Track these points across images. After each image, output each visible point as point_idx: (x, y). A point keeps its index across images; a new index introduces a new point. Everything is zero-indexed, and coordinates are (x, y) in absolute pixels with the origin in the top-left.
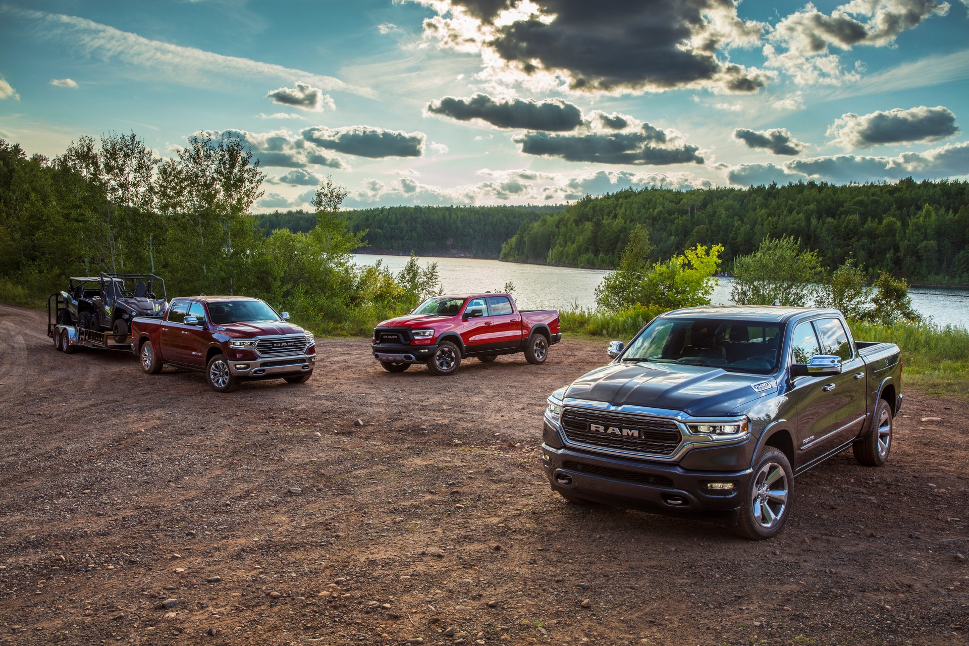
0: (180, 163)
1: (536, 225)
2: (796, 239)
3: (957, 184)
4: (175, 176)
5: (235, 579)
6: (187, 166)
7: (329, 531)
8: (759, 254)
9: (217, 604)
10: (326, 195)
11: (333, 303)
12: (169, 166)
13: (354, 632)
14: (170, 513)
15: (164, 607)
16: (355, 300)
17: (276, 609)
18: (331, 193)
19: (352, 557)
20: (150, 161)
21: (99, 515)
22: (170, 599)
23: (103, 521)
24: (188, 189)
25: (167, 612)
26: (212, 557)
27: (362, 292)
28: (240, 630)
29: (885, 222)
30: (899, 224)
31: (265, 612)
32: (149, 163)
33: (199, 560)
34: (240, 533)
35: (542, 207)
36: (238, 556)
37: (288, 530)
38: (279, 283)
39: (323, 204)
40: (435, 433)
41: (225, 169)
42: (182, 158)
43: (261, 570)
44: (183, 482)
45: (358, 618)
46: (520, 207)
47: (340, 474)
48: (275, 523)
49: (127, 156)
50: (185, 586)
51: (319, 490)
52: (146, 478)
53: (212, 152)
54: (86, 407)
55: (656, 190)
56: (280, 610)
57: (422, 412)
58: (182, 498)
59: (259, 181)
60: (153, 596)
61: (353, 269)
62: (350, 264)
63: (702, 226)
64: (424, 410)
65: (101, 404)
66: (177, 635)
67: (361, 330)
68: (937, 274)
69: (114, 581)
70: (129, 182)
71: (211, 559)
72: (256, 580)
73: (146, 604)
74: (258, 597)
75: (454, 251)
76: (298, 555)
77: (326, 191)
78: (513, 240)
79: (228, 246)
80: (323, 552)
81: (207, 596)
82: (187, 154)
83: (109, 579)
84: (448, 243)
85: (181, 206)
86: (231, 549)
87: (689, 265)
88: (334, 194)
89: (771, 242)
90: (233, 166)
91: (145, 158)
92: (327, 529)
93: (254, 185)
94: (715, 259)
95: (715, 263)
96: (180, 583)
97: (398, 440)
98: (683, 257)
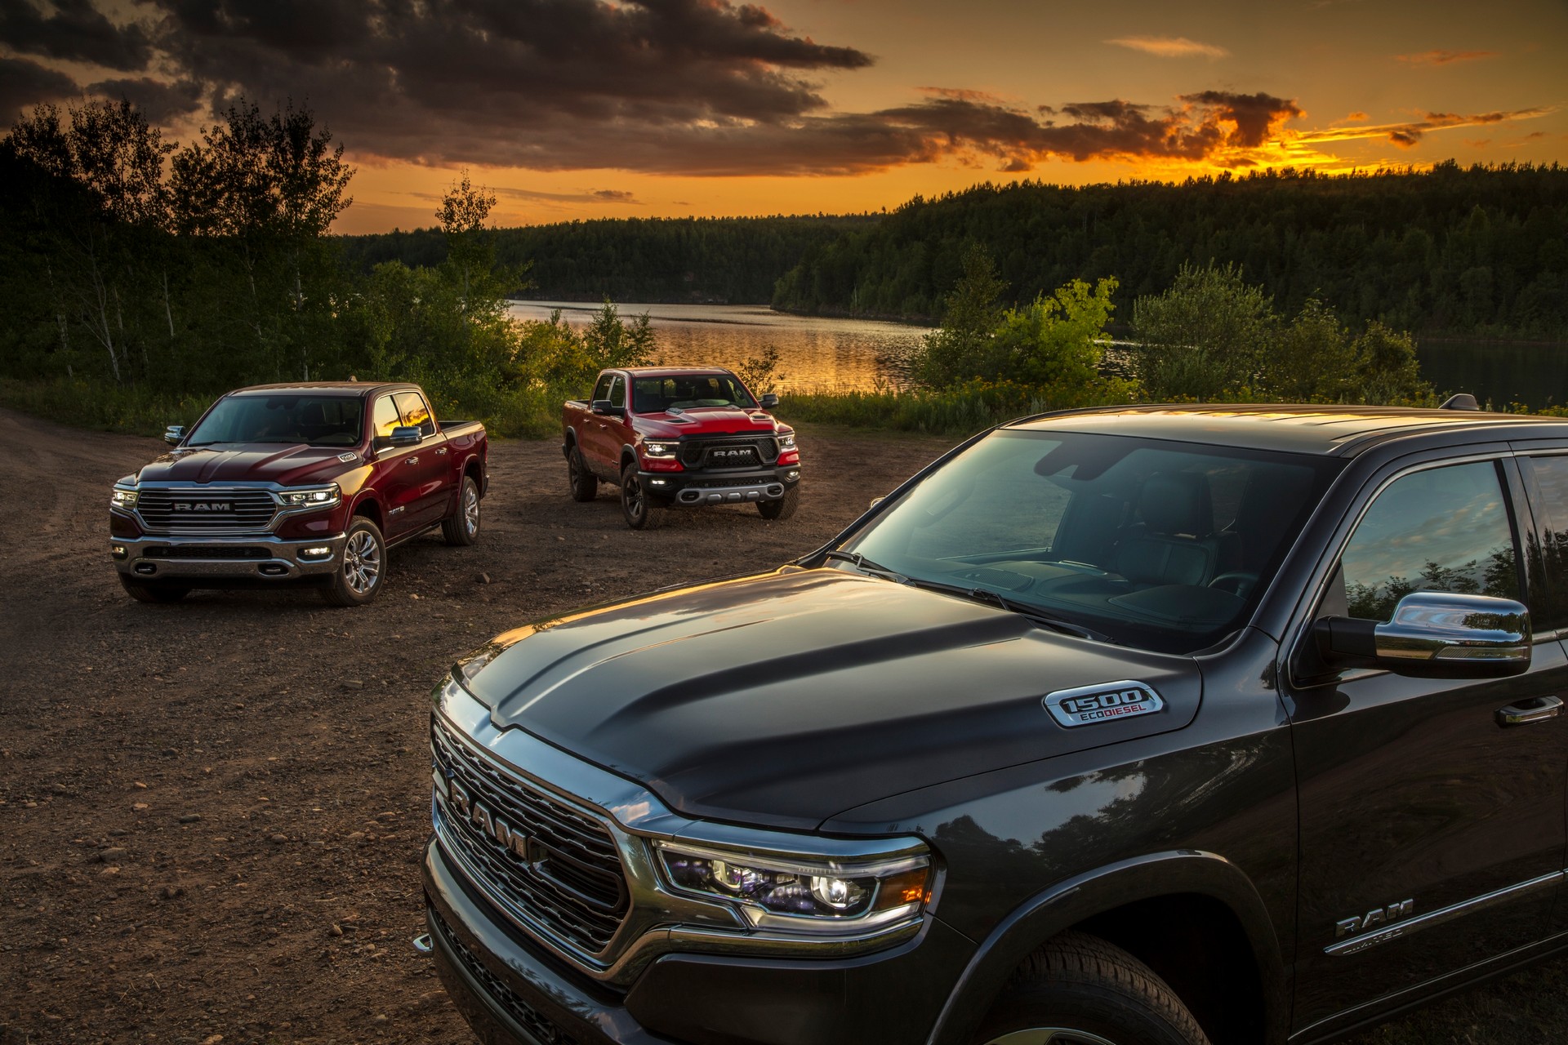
0: (208, 152)
1: (831, 247)
2: (1236, 267)
3: (1529, 170)
4: (202, 173)
5: (224, 817)
6: (221, 156)
7: (390, 745)
8: (1174, 294)
9: (186, 854)
10: (461, 203)
11: (475, 384)
12: (191, 156)
13: (387, 889)
14: (144, 722)
15: (101, 860)
16: (512, 379)
17: (275, 860)
18: (469, 199)
19: (415, 782)
20: (157, 146)
21: (31, 727)
22: (114, 848)
23: (34, 736)
24: (227, 195)
25: (106, 867)
26: (197, 786)
27: (524, 366)
28: (213, 890)
29: (1407, 235)
30: (1429, 239)
31: (259, 864)
32: (156, 150)
33: (176, 790)
34: (248, 751)
35: (842, 217)
36: (237, 785)
37: (325, 745)
38: (383, 352)
39: (456, 218)
40: (602, 592)
41: (285, 160)
42: (210, 142)
43: (268, 803)
44: (177, 675)
45: (399, 870)
46: (806, 217)
47: (432, 657)
48: (307, 735)
49: (116, 138)
50: (144, 829)
51: (391, 683)
52: (117, 669)
53: (262, 133)
54: (41, 561)
55: (1031, 186)
56: (282, 860)
57: (589, 559)
58: (170, 699)
59: (345, 180)
60: (90, 845)
61: (509, 328)
62: (505, 317)
63: (1105, 247)
64: (593, 556)
65: (67, 556)
66: (114, 899)
67: (522, 428)
68: (1489, 322)
69: (34, 825)
70: (124, 184)
71: (193, 790)
72: (256, 818)
73: (77, 856)
74: (253, 842)
75: (696, 294)
76: (332, 780)
77: (460, 196)
78: (794, 273)
79: (296, 291)
80: (371, 776)
81: (174, 843)
82: (219, 136)
83: (26, 822)
84: (686, 279)
85: (215, 225)
86: (229, 775)
87: (1062, 314)
88: (474, 200)
89: (1192, 273)
90: (298, 156)
91: (149, 143)
92: (388, 741)
93: (335, 187)
94: (1106, 302)
95: (1106, 309)
96: (137, 825)
97: (541, 604)
98: (1053, 300)
